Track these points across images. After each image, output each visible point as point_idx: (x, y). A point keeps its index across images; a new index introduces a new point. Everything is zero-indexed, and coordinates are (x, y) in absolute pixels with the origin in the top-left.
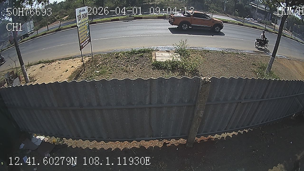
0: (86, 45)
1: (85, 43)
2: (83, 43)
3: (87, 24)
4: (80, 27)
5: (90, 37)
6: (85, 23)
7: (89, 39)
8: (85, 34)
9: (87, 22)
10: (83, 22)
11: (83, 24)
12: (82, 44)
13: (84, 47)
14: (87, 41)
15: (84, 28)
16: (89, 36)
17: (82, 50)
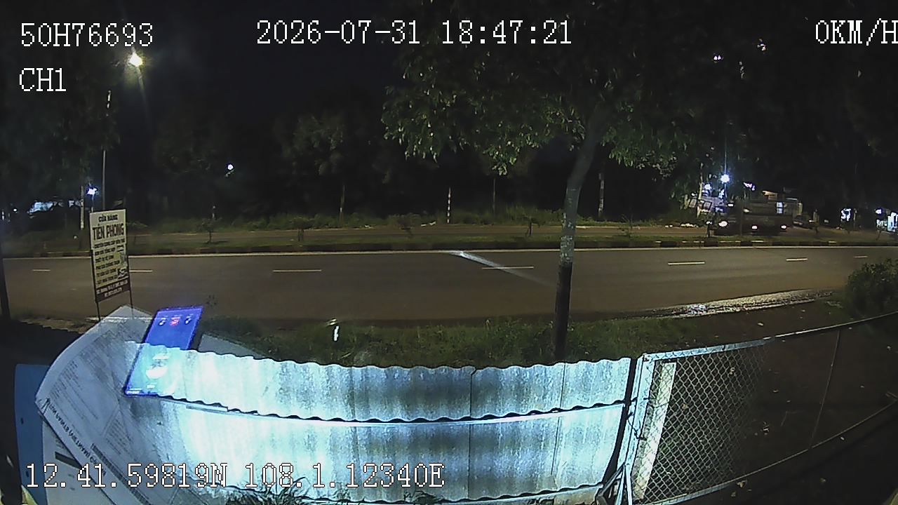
0: (112, 295)
1: (111, 290)
2: (106, 289)
3: (121, 248)
4: (98, 252)
5: (128, 279)
6: (116, 247)
7: (124, 285)
8: (114, 270)
9: (122, 246)
10: (108, 244)
11: (108, 247)
12: (102, 291)
13: (107, 298)
14: (119, 287)
15: (112, 257)
16: (127, 277)
17: (99, 303)
